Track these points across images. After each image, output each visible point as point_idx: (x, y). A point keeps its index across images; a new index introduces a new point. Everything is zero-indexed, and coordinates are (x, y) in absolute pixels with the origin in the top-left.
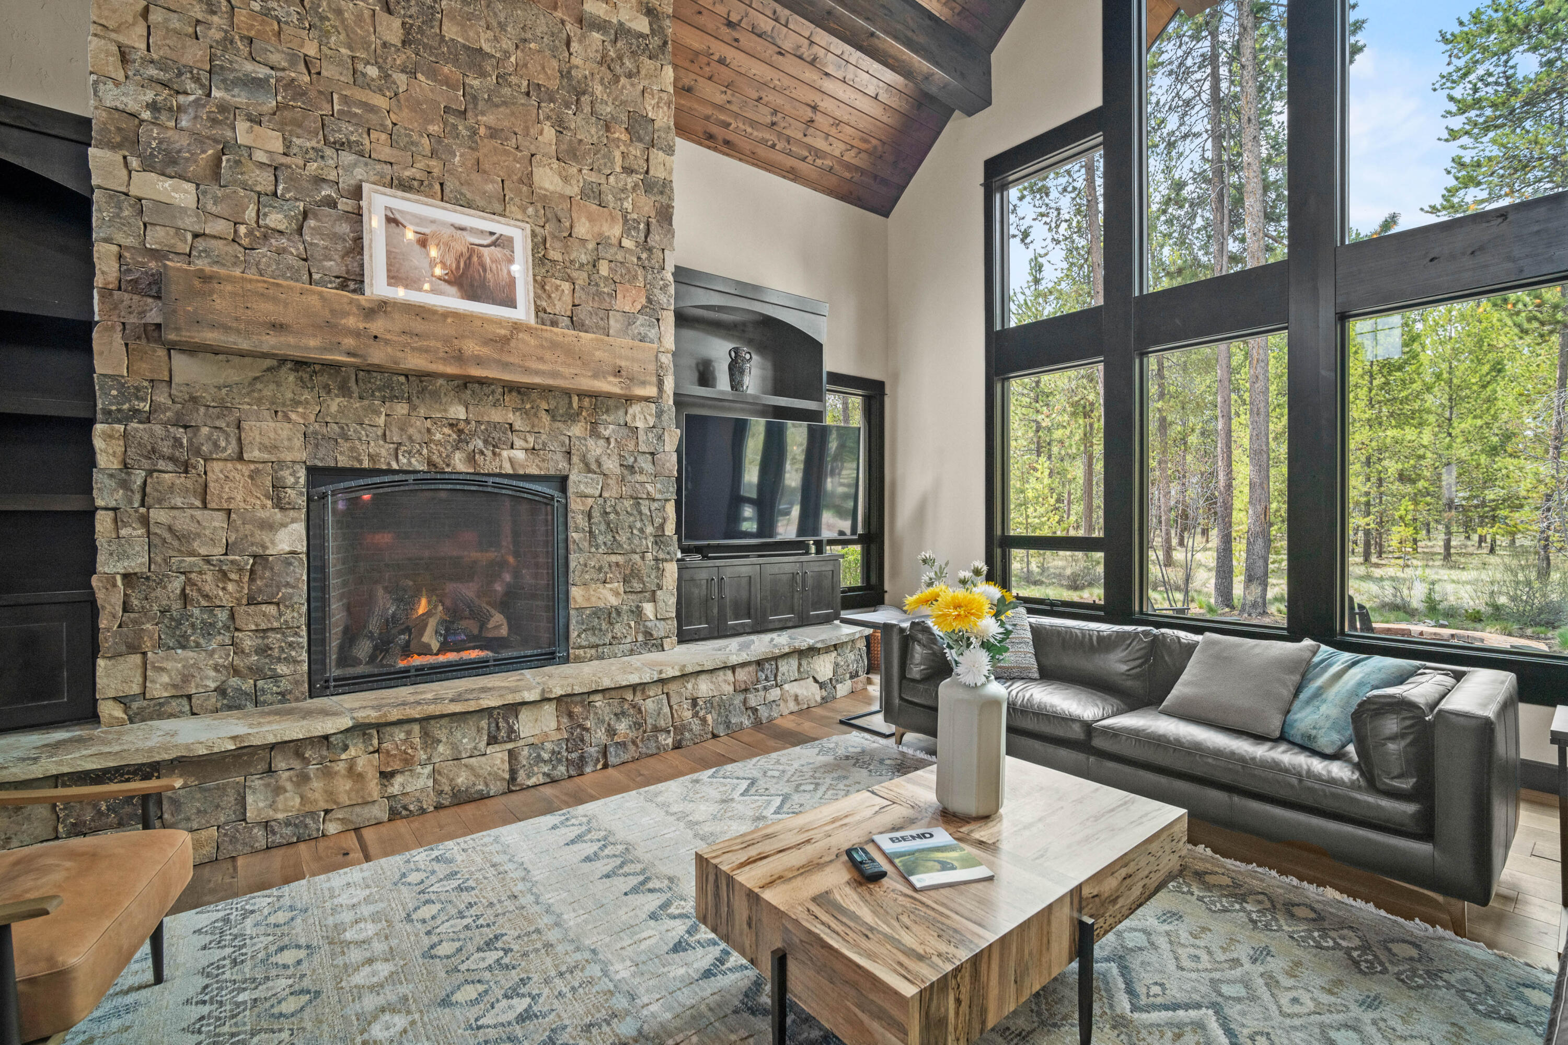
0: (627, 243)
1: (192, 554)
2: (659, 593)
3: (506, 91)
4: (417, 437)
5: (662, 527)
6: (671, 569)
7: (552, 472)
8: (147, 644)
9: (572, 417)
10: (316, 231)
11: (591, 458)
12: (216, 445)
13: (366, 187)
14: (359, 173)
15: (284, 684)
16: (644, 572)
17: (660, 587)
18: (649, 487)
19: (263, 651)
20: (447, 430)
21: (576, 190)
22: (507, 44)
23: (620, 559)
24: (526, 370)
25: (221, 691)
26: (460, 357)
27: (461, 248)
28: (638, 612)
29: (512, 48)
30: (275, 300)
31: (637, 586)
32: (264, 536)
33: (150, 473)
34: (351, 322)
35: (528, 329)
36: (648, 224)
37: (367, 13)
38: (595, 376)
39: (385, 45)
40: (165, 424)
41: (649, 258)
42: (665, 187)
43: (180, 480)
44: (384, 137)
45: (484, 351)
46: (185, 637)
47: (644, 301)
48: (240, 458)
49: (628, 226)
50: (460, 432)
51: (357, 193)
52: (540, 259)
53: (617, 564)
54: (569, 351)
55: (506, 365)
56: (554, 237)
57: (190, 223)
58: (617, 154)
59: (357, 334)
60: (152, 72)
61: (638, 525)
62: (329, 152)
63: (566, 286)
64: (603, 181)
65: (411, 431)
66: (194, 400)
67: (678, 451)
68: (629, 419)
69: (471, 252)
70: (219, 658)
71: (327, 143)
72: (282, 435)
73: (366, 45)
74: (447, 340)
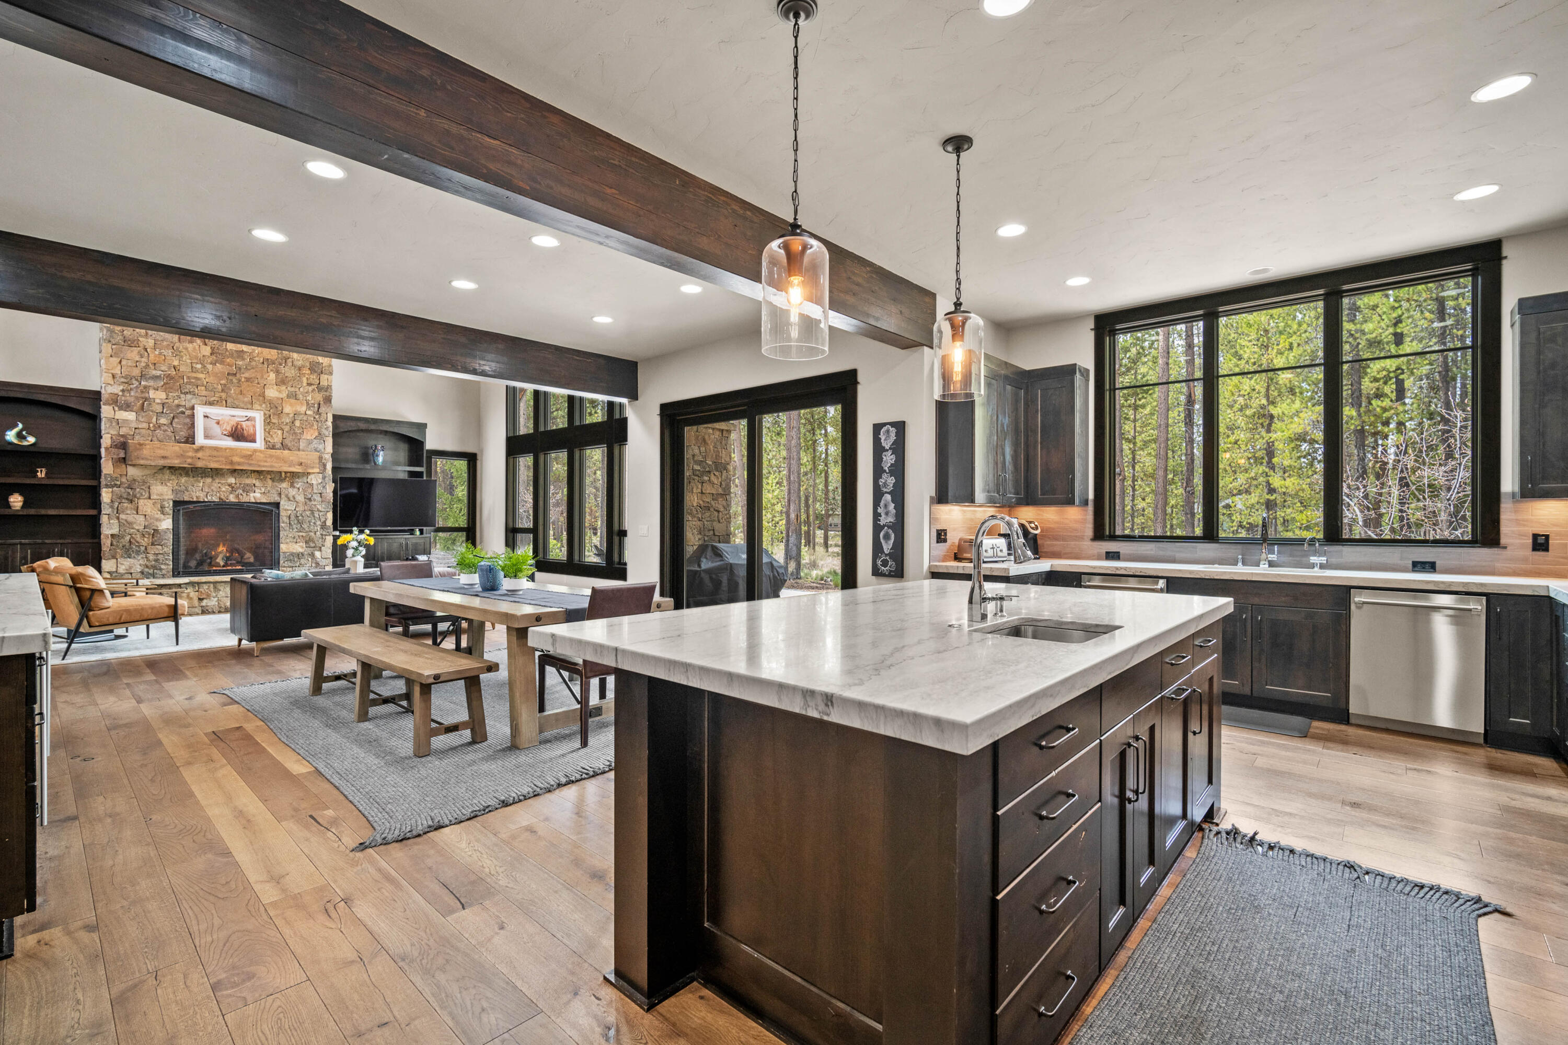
0: (308, 412)
1: (133, 528)
2: (323, 548)
3: (253, 363)
4: (215, 490)
5: (325, 522)
6: (329, 539)
7: (272, 501)
8: (118, 556)
9: (282, 480)
10: (177, 423)
11: (290, 495)
12: (142, 495)
13: (196, 406)
14: (193, 401)
15: (164, 572)
16: (315, 539)
17: (323, 546)
18: (318, 507)
19: (156, 560)
20: (227, 487)
21: (285, 395)
23: (304, 534)
24: (259, 466)
25: (142, 572)
26: (232, 463)
27: (233, 423)
30: (163, 449)
31: (312, 545)
32: (158, 524)
33: (120, 503)
34: (190, 454)
35: (261, 451)
36: (319, 404)
37: (197, 347)
38: (290, 466)
39: (204, 356)
40: (125, 488)
41: (319, 418)
42: (328, 388)
43: (129, 505)
44: (203, 388)
45: (242, 460)
46: (130, 554)
47: (317, 434)
48: (150, 498)
49: (309, 406)
50: (233, 487)
51: (193, 408)
52: (268, 421)
53: (303, 536)
54: (278, 458)
55: (250, 465)
56: (274, 414)
57: (134, 425)
58: (305, 380)
59: (194, 458)
60: (123, 380)
61: (313, 521)
62: (182, 396)
63: (280, 432)
64: (297, 390)
65: (213, 488)
66: (134, 480)
67: (334, 492)
68: (309, 480)
69: (238, 424)
70: (141, 562)
71: (181, 393)
72: (164, 491)
73: (196, 357)
74: (226, 458)
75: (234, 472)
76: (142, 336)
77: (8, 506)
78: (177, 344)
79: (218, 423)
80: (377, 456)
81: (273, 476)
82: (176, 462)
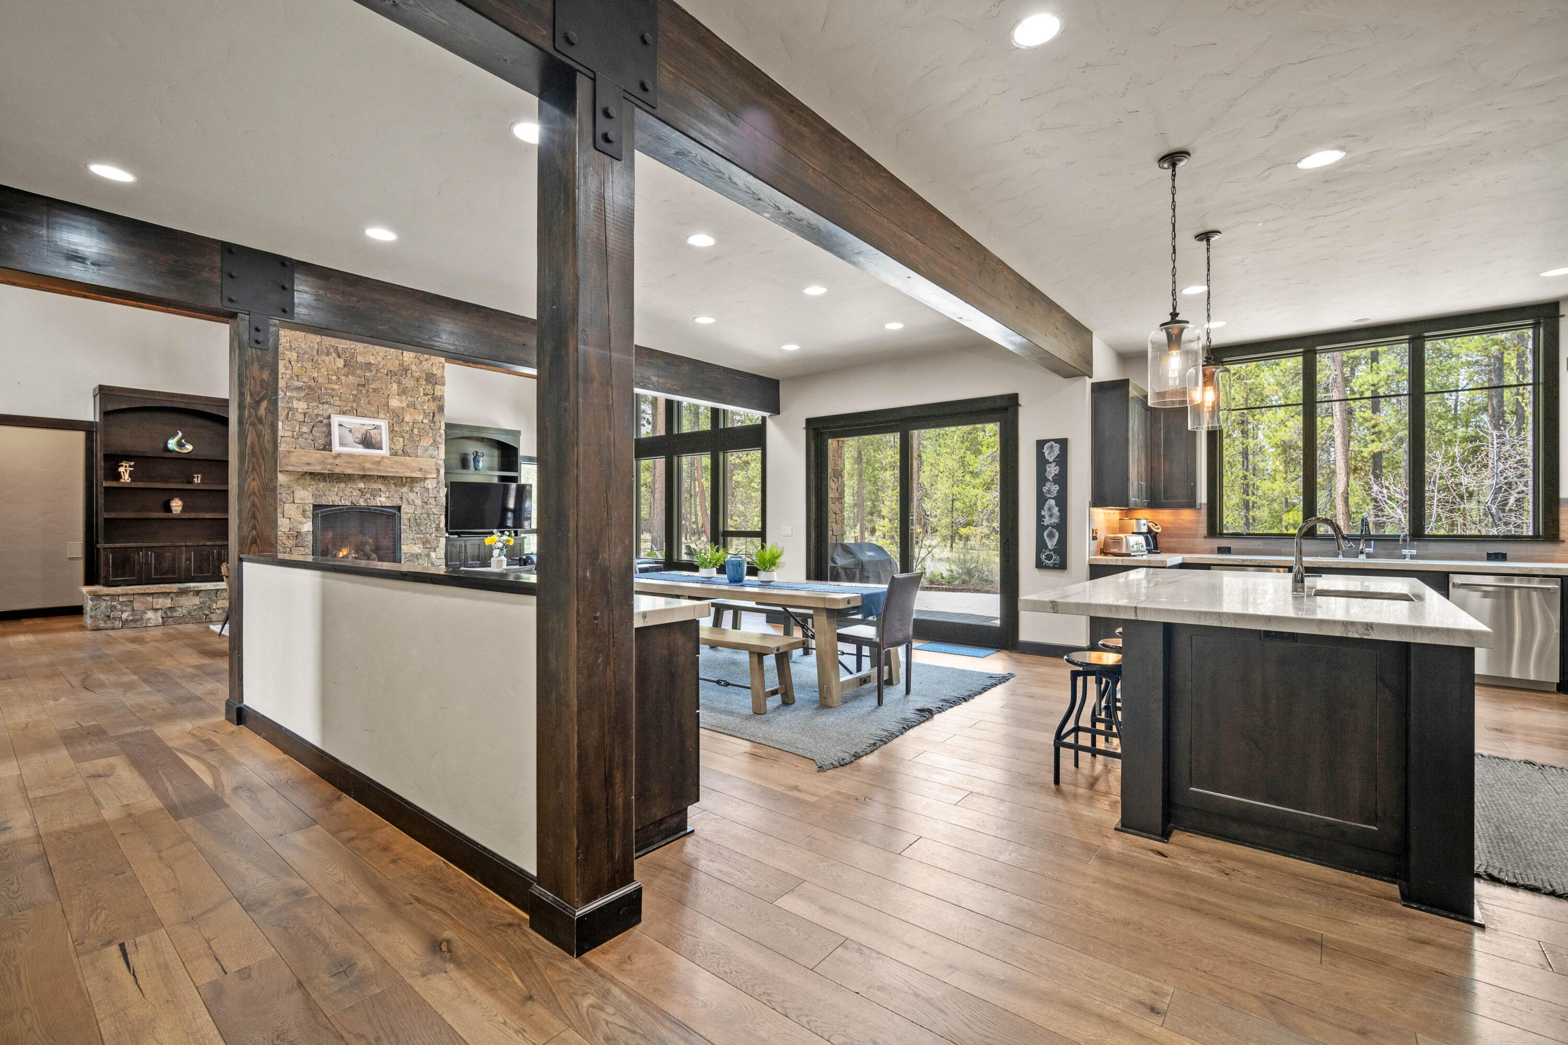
0: (425, 421)
2: (437, 550)
3: (379, 375)
4: (347, 494)
5: (439, 524)
6: (443, 541)
7: (395, 505)
9: (403, 485)
10: (317, 431)
11: (410, 500)
13: (332, 415)
14: (330, 411)
16: (431, 540)
17: (438, 547)
18: (433, 510)
20: (358, 492)
21: (405, 405)
22: (380, 359)
23: (422, 536)
24: (386, 472)
26: (364, 469)
27: (363, 431)
28: (428, 556)
29: (381, 359)
30: (308, 456)
31: (429, 546)
32: (300, 526)
34: (330, 461)
35: (387, 458)
36: (434, 413)
38: (412, 472)
41: (434, 426)
42: (441, 398)
44: (338, 398)
45: (372, 466)
47: (432, 441)
48: (294, 502)
49: (426, 415)
50: (362, 492)
51: (329, 417)
52: (392, 431)
53: (420, 538)
54: (402, 464)
55: (377, 471)
56: (397, 423)
58: (421, 390)
59: (331, 464)
61: (429, 523)
62: (321, 406)
63: (401, 439)
64: (416, 400)
65: (346, 492)
67: (447, 496)
68: (425, 485)
69: (367, 432)
71: (320, 403)
72: (306, 495)
73: (332, 369)
74: (360, 464)
75: (363, 477)
77: (168, 509)
78: (316, 357)
79: (351, 431)
80: (479, 462)
81: (396, 481)
82: (317, 469)
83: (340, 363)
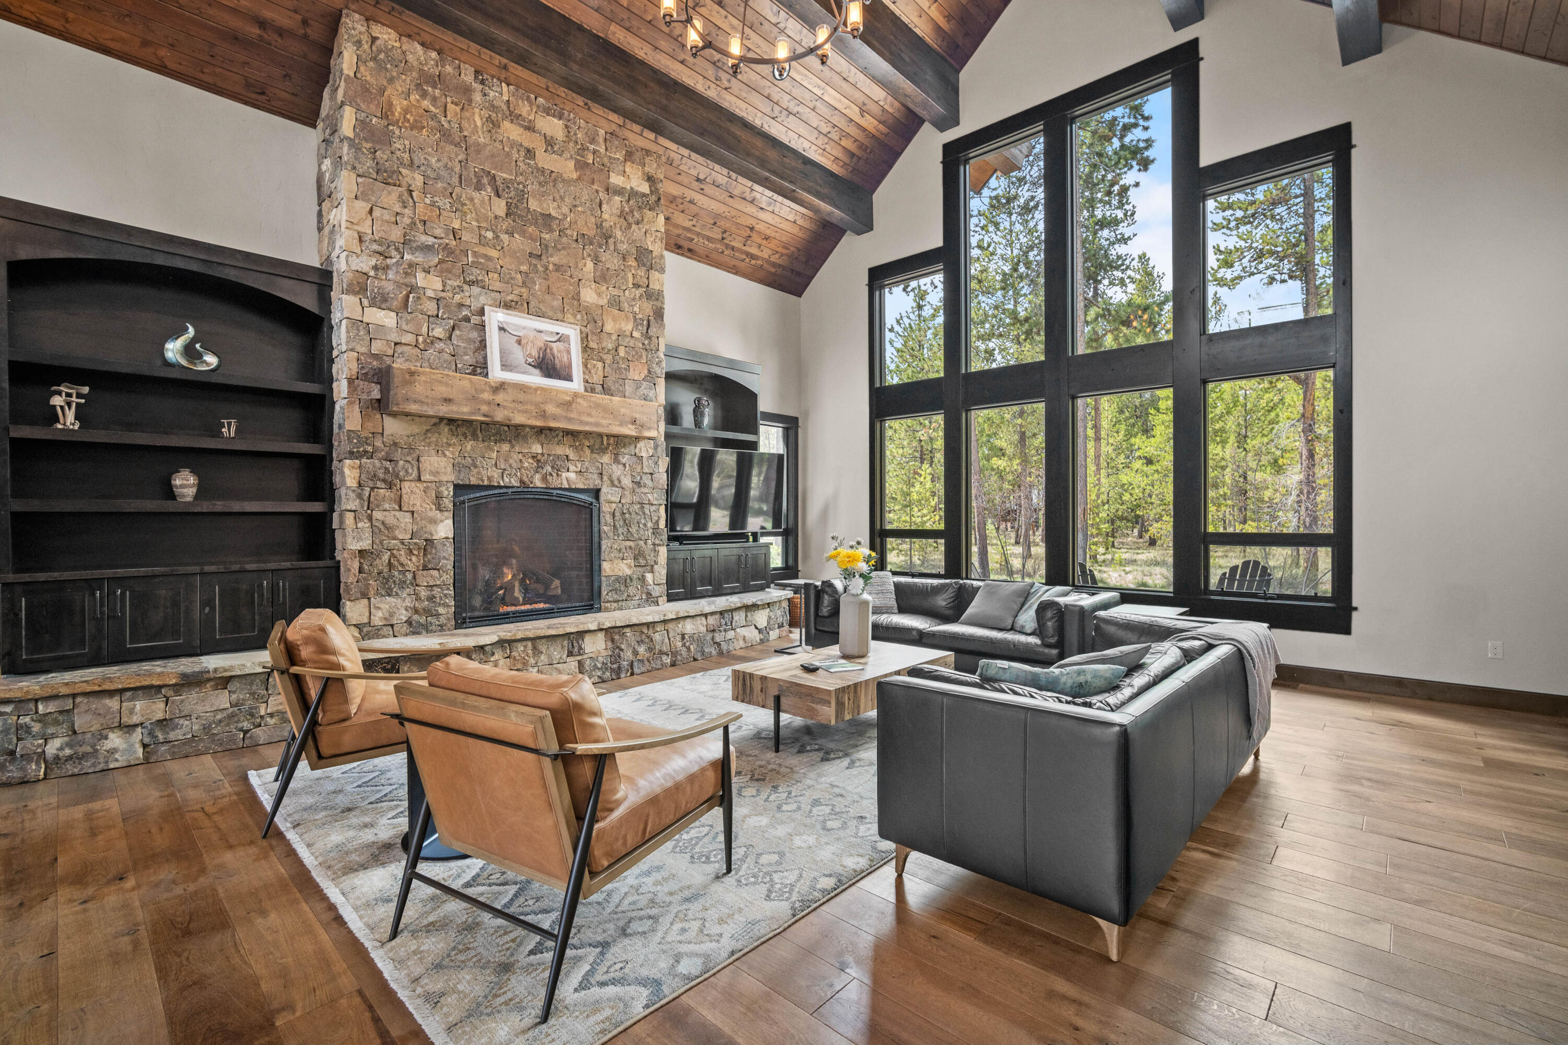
0: (636, 334)
1: (395, 538)
2: (656, 567)
3: (564, 240)
4: (514, 465)
5: (657, 522)
6: (663, 550)
7: (591, 487)
8: (372, 593)
9: (603, 450)
10: (459, 337)
11: (615, 478)
12: (407, 472)
13: (487, 308)
14: (483, 300)
15: (443, 620)
16: (647, 552)
17: (656, 563)
18: (650, 496)
19: (431, 598)
20: (531, 461)
21: (605, 301)
22: (565, 210)
24: (582, 422)
25: (409, 622)
26: (543, 415)
27: (540, 344)
28: (642, 579)
29: (568, 211)
30: (447, 385)
31: (643, 562)
32: (431, 528)
33: (372, 489)
34: (486, 396)
35: (582, 396)
36: (649, 321)
37: (487, 198)
38: (621, 425)
39: (496, 217)
40: (380, 460)
41: (649, 344)
42: (659, 295)
43: (388, 493)
44: (496, 275)
46: (390, 589)
47: (646, 372)
48: (419, 479)
49: (637, 322)
50: (538, 461)
51: (481, 312)
52: (586, 347)
53: (630, 547)
54: (605, 410)
56: (593, 333)
57: (394, 337)
58: (630, 275)
59: (489, 403)
60: (375, 247)
61: (643, 521)
62: (466, 287)
63: (600, 365)
64: (622, 294)
65: (511, 461)
66: (395, 444)
67: (667, 471)
68: (637, 451)
69: (546, 346)
70: (408, 603)
71: (465, 282)
72: (441, 465)
73: (486, 218)
74: (537, 405)
75: (542, 432)
76: (405, 166)
77: (169, 493)
78: (458, 190)
79: (519, 342)
80: (702, 414)
81: (595, 442)
82: (462, 411)
83: (500, 207)
